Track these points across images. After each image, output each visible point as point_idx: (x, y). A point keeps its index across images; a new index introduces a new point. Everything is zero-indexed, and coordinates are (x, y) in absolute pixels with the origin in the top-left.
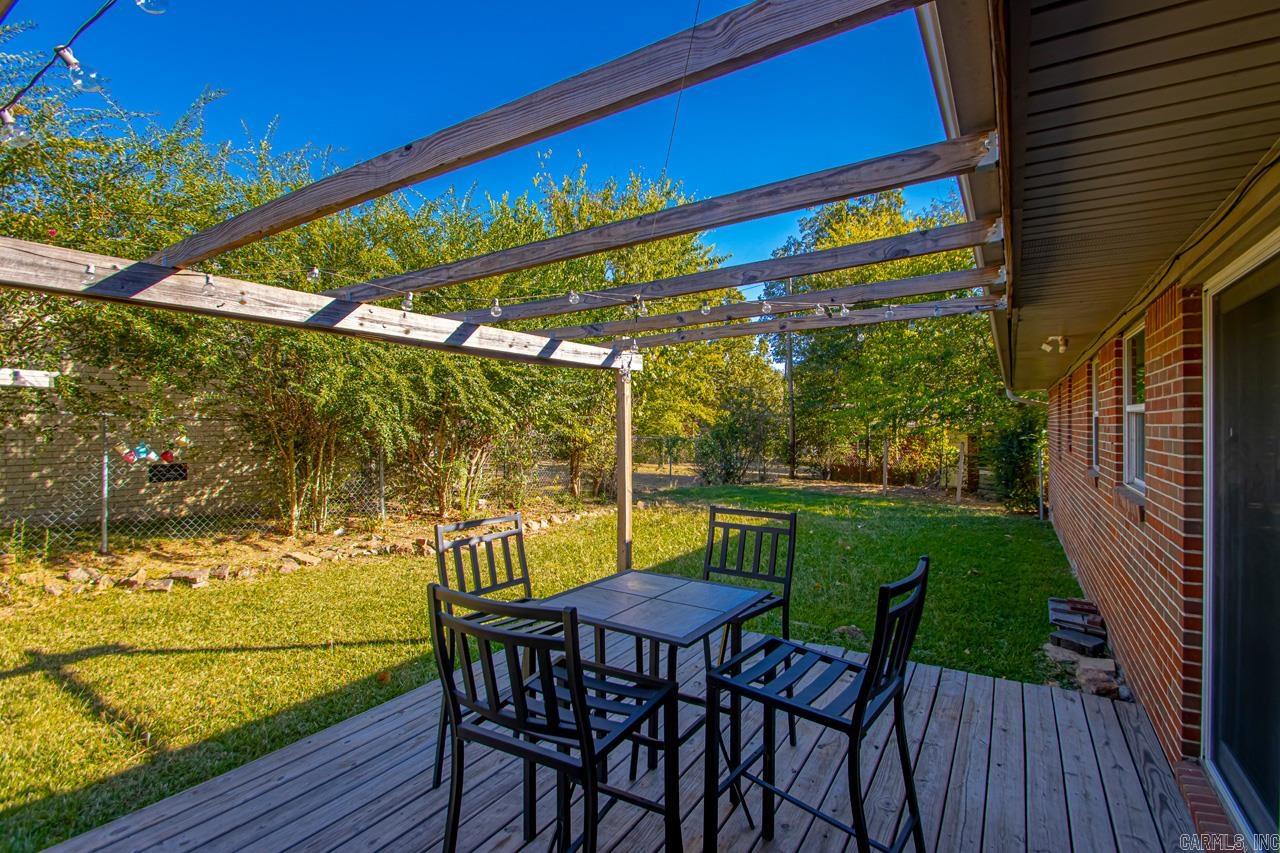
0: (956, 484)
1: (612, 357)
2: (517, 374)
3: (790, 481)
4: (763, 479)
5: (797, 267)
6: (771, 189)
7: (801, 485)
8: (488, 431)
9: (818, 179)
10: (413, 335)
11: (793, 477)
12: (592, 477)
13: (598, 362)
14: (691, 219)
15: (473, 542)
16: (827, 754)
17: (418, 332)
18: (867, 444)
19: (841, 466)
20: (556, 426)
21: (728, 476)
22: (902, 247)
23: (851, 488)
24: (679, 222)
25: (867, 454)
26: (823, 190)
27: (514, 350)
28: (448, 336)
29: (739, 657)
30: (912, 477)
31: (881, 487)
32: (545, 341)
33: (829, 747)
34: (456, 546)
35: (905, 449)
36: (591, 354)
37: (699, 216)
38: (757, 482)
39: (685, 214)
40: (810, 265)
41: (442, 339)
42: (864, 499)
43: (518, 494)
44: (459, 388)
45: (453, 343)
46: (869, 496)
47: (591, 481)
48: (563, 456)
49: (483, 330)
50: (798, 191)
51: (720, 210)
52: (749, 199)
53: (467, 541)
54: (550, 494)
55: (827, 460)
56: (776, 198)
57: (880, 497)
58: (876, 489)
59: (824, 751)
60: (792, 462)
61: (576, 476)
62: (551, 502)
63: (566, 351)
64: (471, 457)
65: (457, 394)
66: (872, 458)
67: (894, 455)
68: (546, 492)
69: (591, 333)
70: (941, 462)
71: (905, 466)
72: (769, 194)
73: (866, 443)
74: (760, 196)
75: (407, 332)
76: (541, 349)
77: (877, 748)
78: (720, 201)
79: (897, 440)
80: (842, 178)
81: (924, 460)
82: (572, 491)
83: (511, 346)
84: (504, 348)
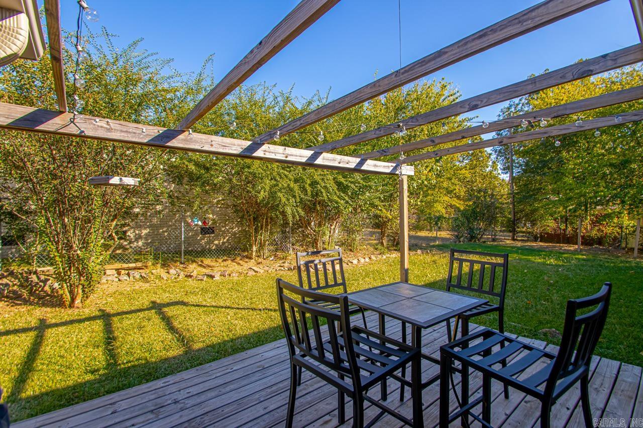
0: (633, 246)
1: (395, 168)
2: (352, 182)
3: (512, 242)
4: (494, 240)
5: (506, 94)
6: (481, 33)
7: (519, 244)
8: (339, 213)
9: (516, 19)
10: (289, 159)
11: (513, 239)
12: (393, 237)
13: (388, 171)
14: (426, 66)
15: (316, 262)
16: (531, 408)
17: (291, 157)
18: (567, 220)
19: (547, 233)
20: (373, 210)
21: (472, 238)
22: (586, 68)
23: (555, 247)
24: (420, 69)
25: (566, 226)
26: (518, 26)
27: (341, 165)
28: (307, 159)
29: (466, 338)
30: (600, 241)
31: (576, 247)
32: (358, 160)
33: (533, 403)
34: (307, 264)
35: (593, 223)
36: (384, 167)
37: (433, 62)
38: (490, 242)
39: (424, 63)
40: (515, 91)
41: (304, 160)
42: (564, 253)
43: (354, 244)
44: (322, 190)
45: (309, 162)
46: (567, 252)
47: (392, 239)
48: (377, 226)
49: (325, 155)
50: (501, 30)
51: (446, 56)
52: (466, 44)
54: (370, 245)
55: (537, 230)
56: (485, 39)
57: (575, 252)
58: (572, 248)
59: (528, 405)
60: (513, 231)
61: (384, 236)
62: (372, 249)
63: (370, 165)
64: (331, 225)
65: (322, 193)
66: (570, 229)
67: (586, 227)
68: (369, 244)
69: (382, 155)
70: (622, 231)
71: (594, 233)
72: (480, 37)
73: (565, 220)
74: (475, 39)
75: (286, 157)
76: (355, 164)
77: (568, 409)
78: (446, 50)
79: (588, 218)
80: (534, 14)
81: (609, 229)
82: (382, 243)
83: (339, 163)
84: (336, 164)
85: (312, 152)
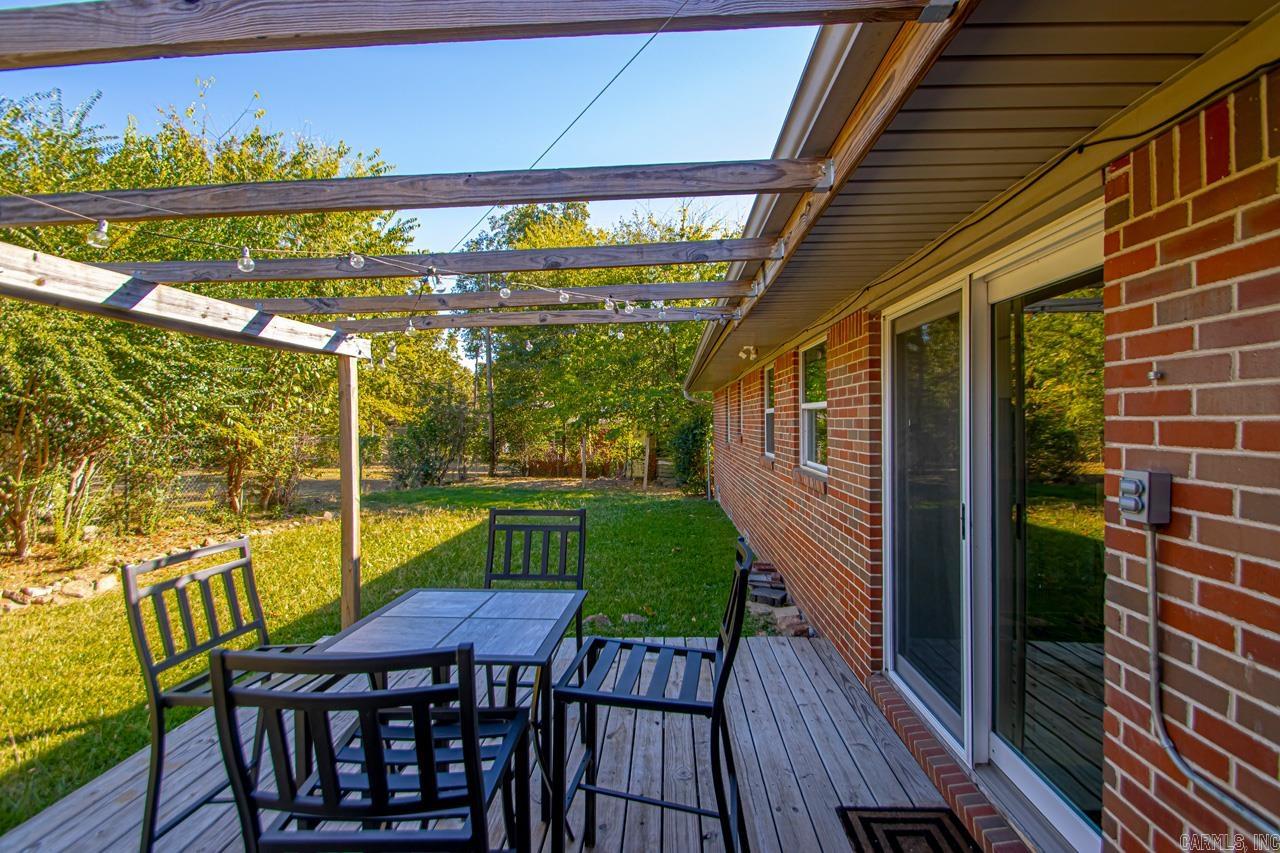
0: (641, 475)
1: (337, 340)
2: (156, 357)
3: (490, 480)
4: (463, 478)
5: (603, 259)
6: (628, 171)
7: (503, 483)
8: (103, 432)
9: (676, 170)
10: (49, 288)
11: (492, 475)
12: (257, 487)
13: (320, 345)
14: (536, 187)
16: (618, 742)
17: (57, 284)
18: (564, 440)
19: (539, 462)
20: (208, 426)
21: (427, 477)
22: (701, 252)
23: (552, 483)
24: (520, 188)
25: (564, 450)
26: (680, 182)
27: (209, 322)
28: (108, 294)
30: (604, 470)
31: (579, 480)
32: (252, 313)
33: (617, 735)
34: (157, 593)
35: (597, 444)
36: (311, 335)
37: (546, 186)
38: (457, 482)
39: (527, 181)
40: (616, 258)
41: (99, 298)
42: (567, 493)
43: (148, 515)
44: (61, 372)
45: (114, 303)
46: (570, 490)
47: (257, 492)
48: (215, 463)
49: (162, 289)
50: (657, 178)
51: (570, 184)
52: (604, 177)
53: (172, 583)
54: (198, 512)
55: (524, 457)
56: (630, 182)
57: (579, 489)
58: (574, 482)
59: (614, 739)
60: (492, 460)
61: (236, 487)
62: (200, 521)
63: (279, 329)
64: (73, 469)
65: (56, 380)
66: (567, 454)
67: (588, 451)
68: (192, 510)
69: (316, 309)
70: (627, 454)
71: (597, 459)
72: (626, 176)
73: (563, 440)
74: (617, 176)
75: (40, 282)
76: (246, 324)
77: (657, 723)
78: (570, 174)
79: (590, 435)
80: (699, 174)
81: (613, 453)
82: (232, 505)
83: (204, 316)
84: (194, 318)
85: (126, 278)
